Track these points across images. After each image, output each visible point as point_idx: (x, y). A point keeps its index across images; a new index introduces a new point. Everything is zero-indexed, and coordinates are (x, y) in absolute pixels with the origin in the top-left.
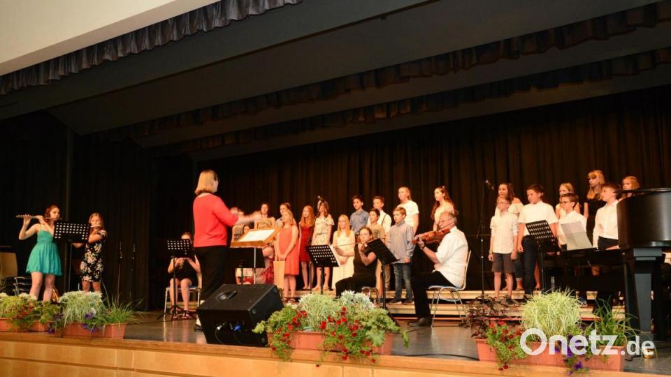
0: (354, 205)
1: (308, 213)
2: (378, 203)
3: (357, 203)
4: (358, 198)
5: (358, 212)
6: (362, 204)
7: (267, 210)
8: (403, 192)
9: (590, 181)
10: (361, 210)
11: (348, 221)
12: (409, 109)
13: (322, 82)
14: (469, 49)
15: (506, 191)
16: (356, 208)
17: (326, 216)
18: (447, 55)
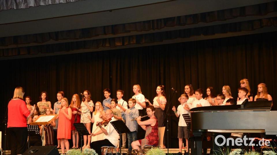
0: (105, 95)
1: (76, 99)
2: (119, 94)
3: (107, 94)
4: (107, 90)
5: (107, 99)
6: (110, 94)
7: (45, 97)
8: (136, 88)
9: (241, 85)
10: (109, 98)
11: (101, 105)
12: (135, 41)
13: (83, 29)
14: (161, 20)
15: (189, 90)
16: (106, 97)
17: (88, 101)
18: (149, 21)
